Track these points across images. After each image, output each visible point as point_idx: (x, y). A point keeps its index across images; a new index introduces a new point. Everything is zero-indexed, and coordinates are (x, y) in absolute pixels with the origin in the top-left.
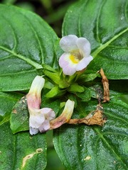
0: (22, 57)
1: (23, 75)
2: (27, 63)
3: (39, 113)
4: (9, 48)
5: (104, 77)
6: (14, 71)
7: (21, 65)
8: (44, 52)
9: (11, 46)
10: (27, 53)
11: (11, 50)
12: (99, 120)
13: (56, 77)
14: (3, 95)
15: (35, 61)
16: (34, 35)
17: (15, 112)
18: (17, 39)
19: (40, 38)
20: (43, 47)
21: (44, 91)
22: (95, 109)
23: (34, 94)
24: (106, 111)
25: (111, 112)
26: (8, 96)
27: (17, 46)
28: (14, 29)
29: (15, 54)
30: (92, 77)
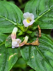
0: (10, 21)
1: (10, 27)
2: (11, 23)
3: (15, 40)
4: (5, 17)
5: (39, 28)
6: (7, 26)
7: (9, 23)
8: (18, 19)
9: (6, 16)
10: (11, 19)
11: (6, 18)
12: (37, 44)
13: (22, 28)
14: (3, 34)
15: (14, 22)
16: (14, 12)
17: (7, 40)
18: (8, 14)
19: (16, 14)
20: (17, 17)
21: (17, 33)
22: (36, 39)
23: (14, 34)
24: (40, 40)
25: (41, 41)
26: (4, 35)
27: (8, 17)
28: (7, 10)
29: (7, 19)
30: (35, 28)
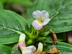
0: (10, 29)
1: (13, 36)
2: (13, 31)
4: (2, 26)
5: (53, 32)
6: (8, 35)
7: (11, 32)
8: (21, 26)
9: (3, 25)
10: (12, 27)
11: (4, 27)
14: (4, 46)
15: (17, 30)
16: (14, 20)
18: (6, 22)
19: (17, 21)
20: (19, 24)
22: (52, 47)
23: (22, 41)
25: (60, 47)
27: (6, 25)
28: (3, 18)
29: (6, 28)
30: (47, 33)
